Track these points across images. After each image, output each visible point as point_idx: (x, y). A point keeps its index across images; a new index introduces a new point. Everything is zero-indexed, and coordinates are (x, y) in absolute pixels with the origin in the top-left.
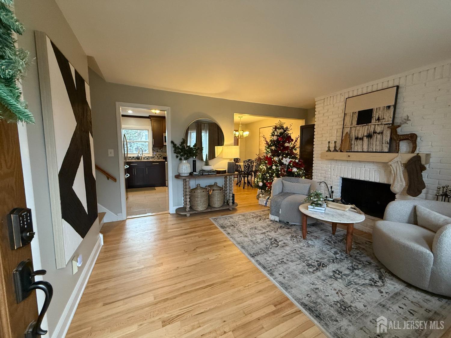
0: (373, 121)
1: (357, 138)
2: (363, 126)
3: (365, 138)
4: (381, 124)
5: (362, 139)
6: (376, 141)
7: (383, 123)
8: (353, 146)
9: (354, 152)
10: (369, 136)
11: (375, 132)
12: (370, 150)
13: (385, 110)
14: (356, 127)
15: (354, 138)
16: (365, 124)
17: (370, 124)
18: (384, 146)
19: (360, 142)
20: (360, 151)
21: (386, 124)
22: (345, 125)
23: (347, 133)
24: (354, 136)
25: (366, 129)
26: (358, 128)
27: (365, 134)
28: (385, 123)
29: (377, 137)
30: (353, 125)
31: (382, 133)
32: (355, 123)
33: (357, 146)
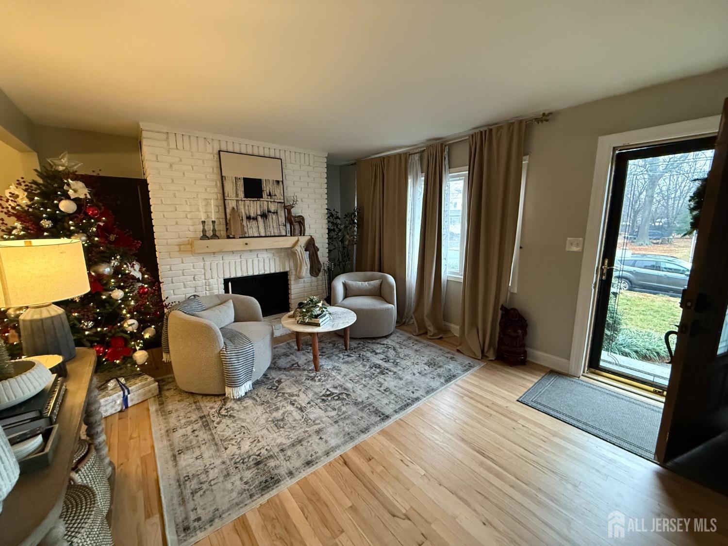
0: (265, 195)
1: (249, 218)
2: (254, 201)
3: (259, 218)
4: (274, 201)
5: (255, 219)
6: (272, 222)
7: (276, 200)
8: (246, 229)
9: (249, 237)
10: (264, 216)
11: (269, 211)
12: (268, 234)
13: (275, 185)
14: (244, 201)
15: (244, 218)
16: (256, 199)
17: (261, 199)
18: (281, 229)
19: (254, 223)
20: (256, 235)
21: (279, 203)
22: (226, 194)
23: (233, 208)
24: (244, 213)
25: (258, 206)
26: (247, 203)
27: (259, 213)
28: (278, 201)
29: (272, 218)
30: (240, 197)
31: (277, 213)
32: (241, 194)
33: (252, 229)
